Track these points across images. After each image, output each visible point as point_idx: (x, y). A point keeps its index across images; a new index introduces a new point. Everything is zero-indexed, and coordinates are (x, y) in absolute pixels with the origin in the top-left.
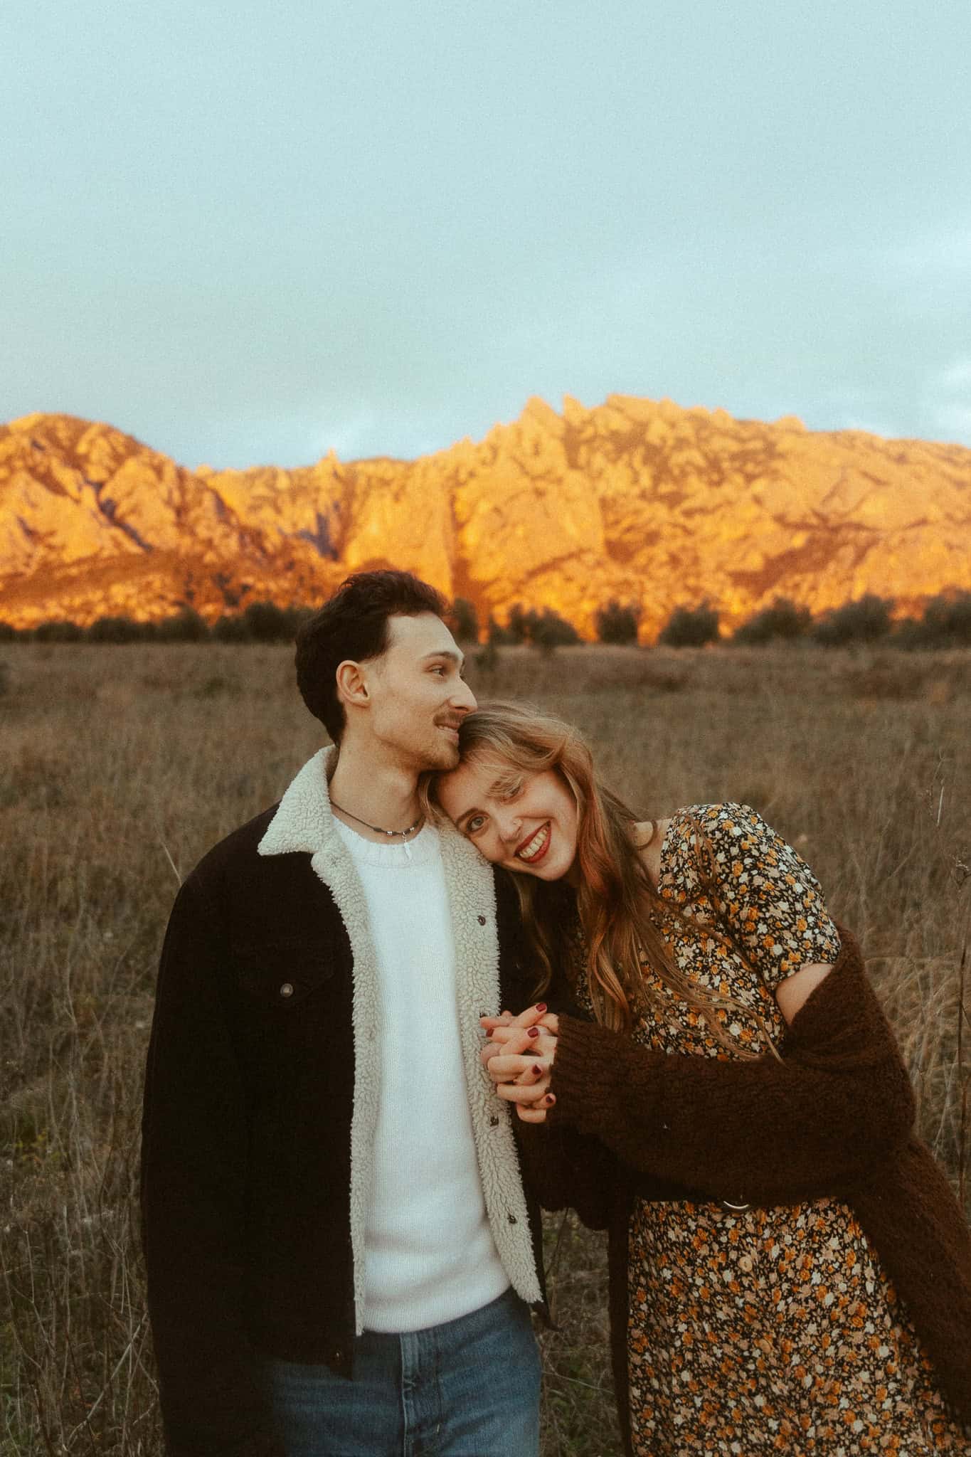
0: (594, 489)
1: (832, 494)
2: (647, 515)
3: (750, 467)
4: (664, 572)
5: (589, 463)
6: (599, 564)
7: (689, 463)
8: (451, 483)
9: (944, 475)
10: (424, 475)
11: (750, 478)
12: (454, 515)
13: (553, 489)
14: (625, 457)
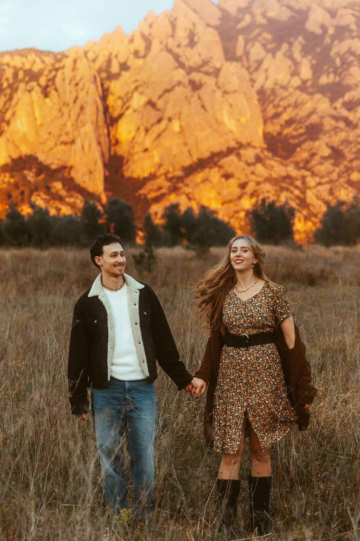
0: (253, 81)
2: (309, 106)
4: (327, 166)
5: (247, 54)
6: (259, 159)
8: (104, 75)
10: (74, 69)
12: (106, 109)
13: (210, 81)
14: (285, 46)
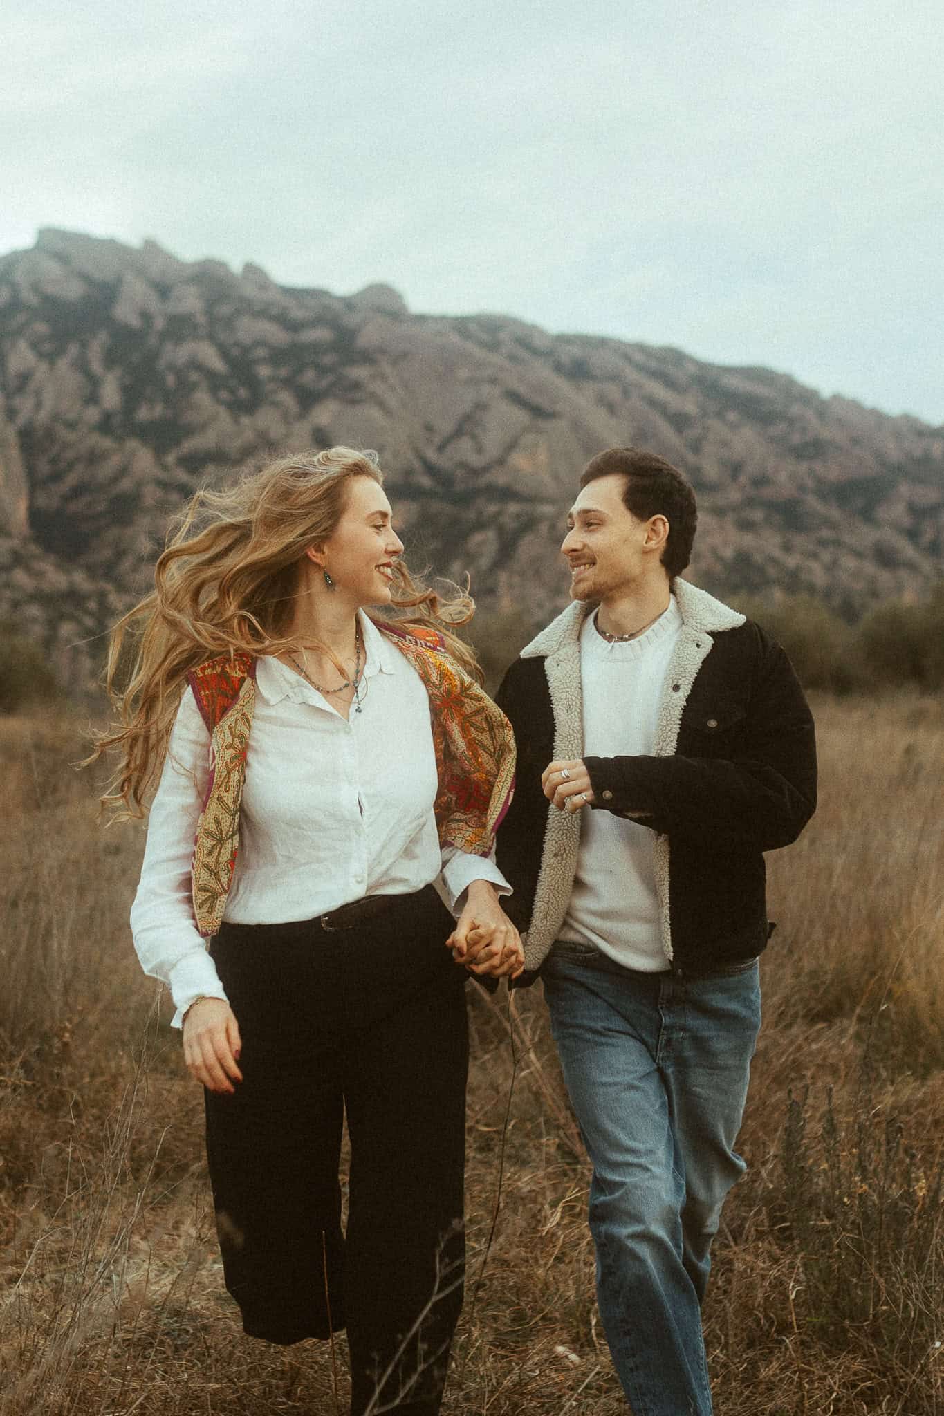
0: (12, 411)
1: (458, 433)
3: (309, 376)
6: (18, 559)
7: (195, 365)
9: (652, 402)
11: (308, 400)
